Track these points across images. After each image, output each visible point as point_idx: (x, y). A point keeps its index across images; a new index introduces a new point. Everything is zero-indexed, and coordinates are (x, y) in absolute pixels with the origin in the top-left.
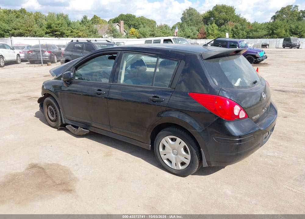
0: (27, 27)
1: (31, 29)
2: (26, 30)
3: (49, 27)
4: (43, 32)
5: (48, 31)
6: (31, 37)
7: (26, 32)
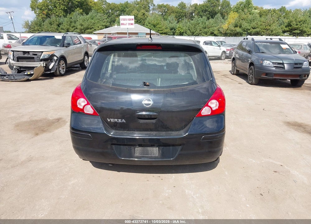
0: (266, 26)
1: (269, 27)
2: (264, 29)
3: (289, 25)
4: (281, 31)
5: (287, 29)
6: (267, 36)
7: (263, 31)
